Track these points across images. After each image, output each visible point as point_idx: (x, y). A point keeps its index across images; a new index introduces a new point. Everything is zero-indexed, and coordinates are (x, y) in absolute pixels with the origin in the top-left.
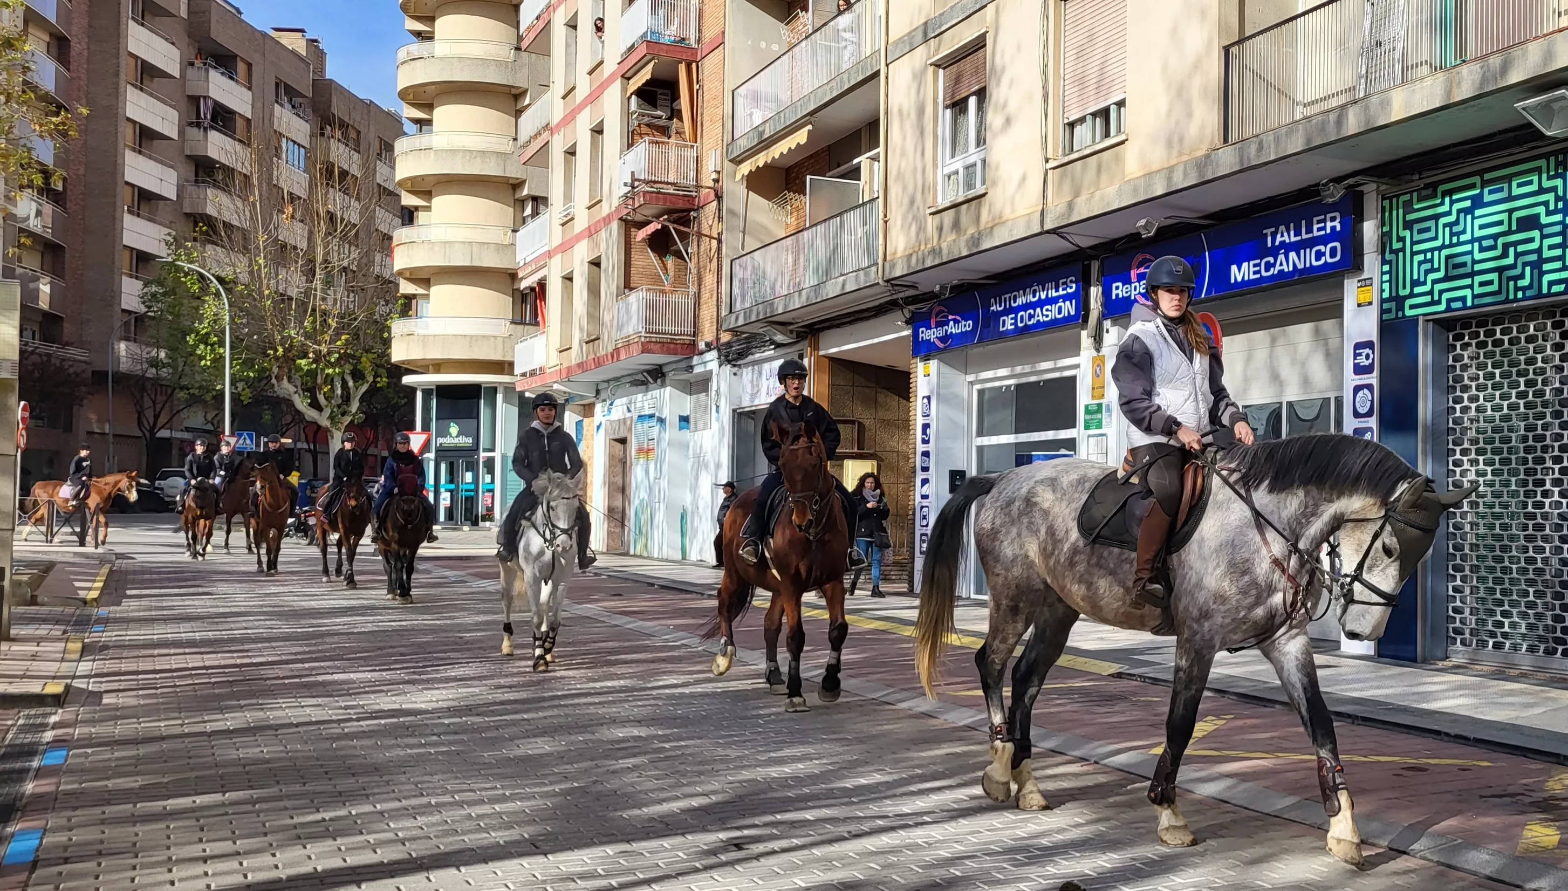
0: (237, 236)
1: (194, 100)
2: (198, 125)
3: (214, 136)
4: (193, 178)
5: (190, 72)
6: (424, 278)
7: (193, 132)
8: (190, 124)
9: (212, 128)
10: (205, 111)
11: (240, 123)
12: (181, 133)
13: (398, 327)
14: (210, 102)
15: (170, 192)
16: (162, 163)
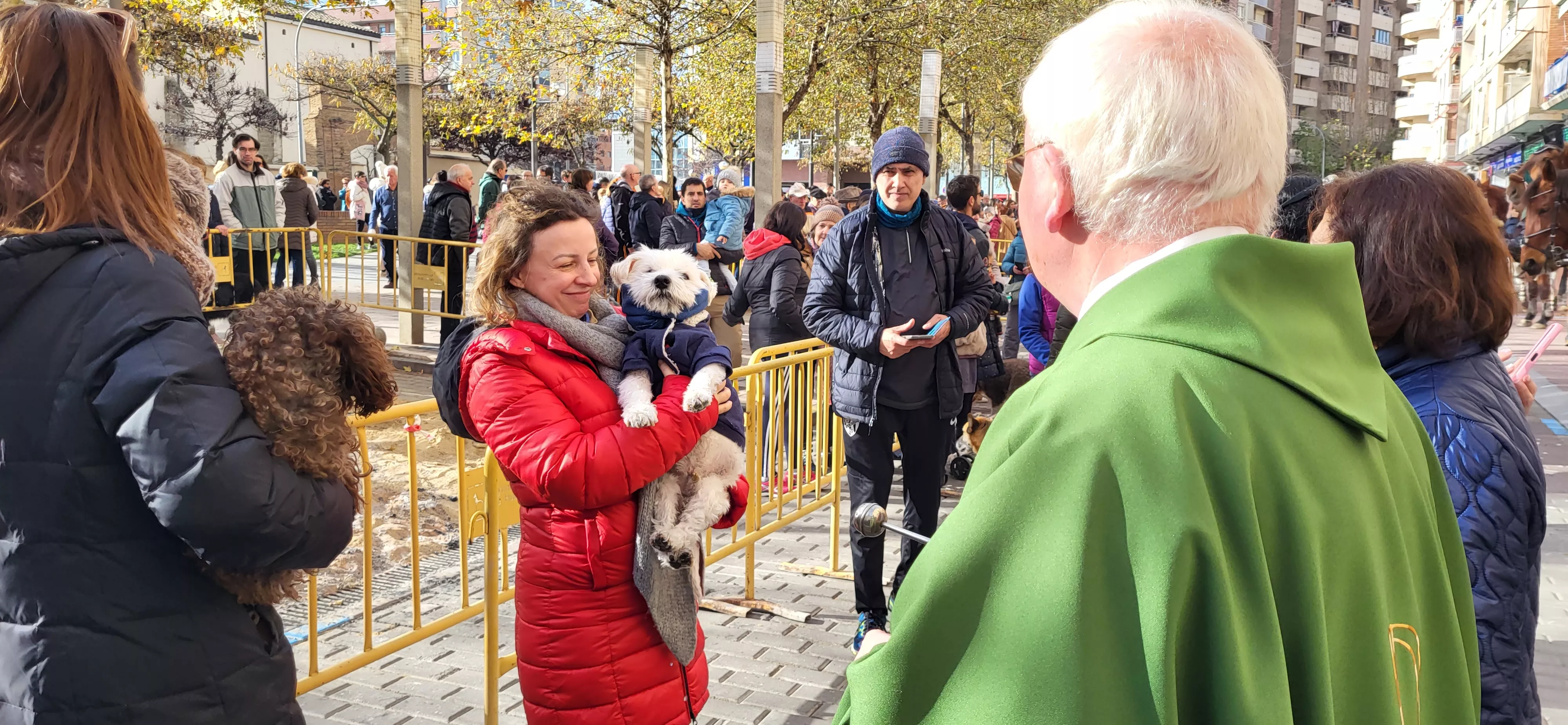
0: (1350, 88)
1: (1330, 23)
2: (1332, 35)
3: (1339, 40)
4: (1328, 62)
5: (1329, 8)
6: (1410, 120)
7: (1329, 40)
8: (1328, 36)
9: (1339, 35)
10: (1335, 28)
11: (1353, 29)
12: (1323, 41)
13: (1396, 144)
14: (1338, 23)
15: (1316, 74)
16: (1312, 60)
